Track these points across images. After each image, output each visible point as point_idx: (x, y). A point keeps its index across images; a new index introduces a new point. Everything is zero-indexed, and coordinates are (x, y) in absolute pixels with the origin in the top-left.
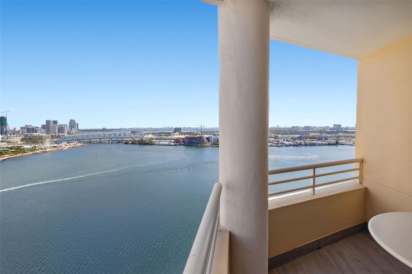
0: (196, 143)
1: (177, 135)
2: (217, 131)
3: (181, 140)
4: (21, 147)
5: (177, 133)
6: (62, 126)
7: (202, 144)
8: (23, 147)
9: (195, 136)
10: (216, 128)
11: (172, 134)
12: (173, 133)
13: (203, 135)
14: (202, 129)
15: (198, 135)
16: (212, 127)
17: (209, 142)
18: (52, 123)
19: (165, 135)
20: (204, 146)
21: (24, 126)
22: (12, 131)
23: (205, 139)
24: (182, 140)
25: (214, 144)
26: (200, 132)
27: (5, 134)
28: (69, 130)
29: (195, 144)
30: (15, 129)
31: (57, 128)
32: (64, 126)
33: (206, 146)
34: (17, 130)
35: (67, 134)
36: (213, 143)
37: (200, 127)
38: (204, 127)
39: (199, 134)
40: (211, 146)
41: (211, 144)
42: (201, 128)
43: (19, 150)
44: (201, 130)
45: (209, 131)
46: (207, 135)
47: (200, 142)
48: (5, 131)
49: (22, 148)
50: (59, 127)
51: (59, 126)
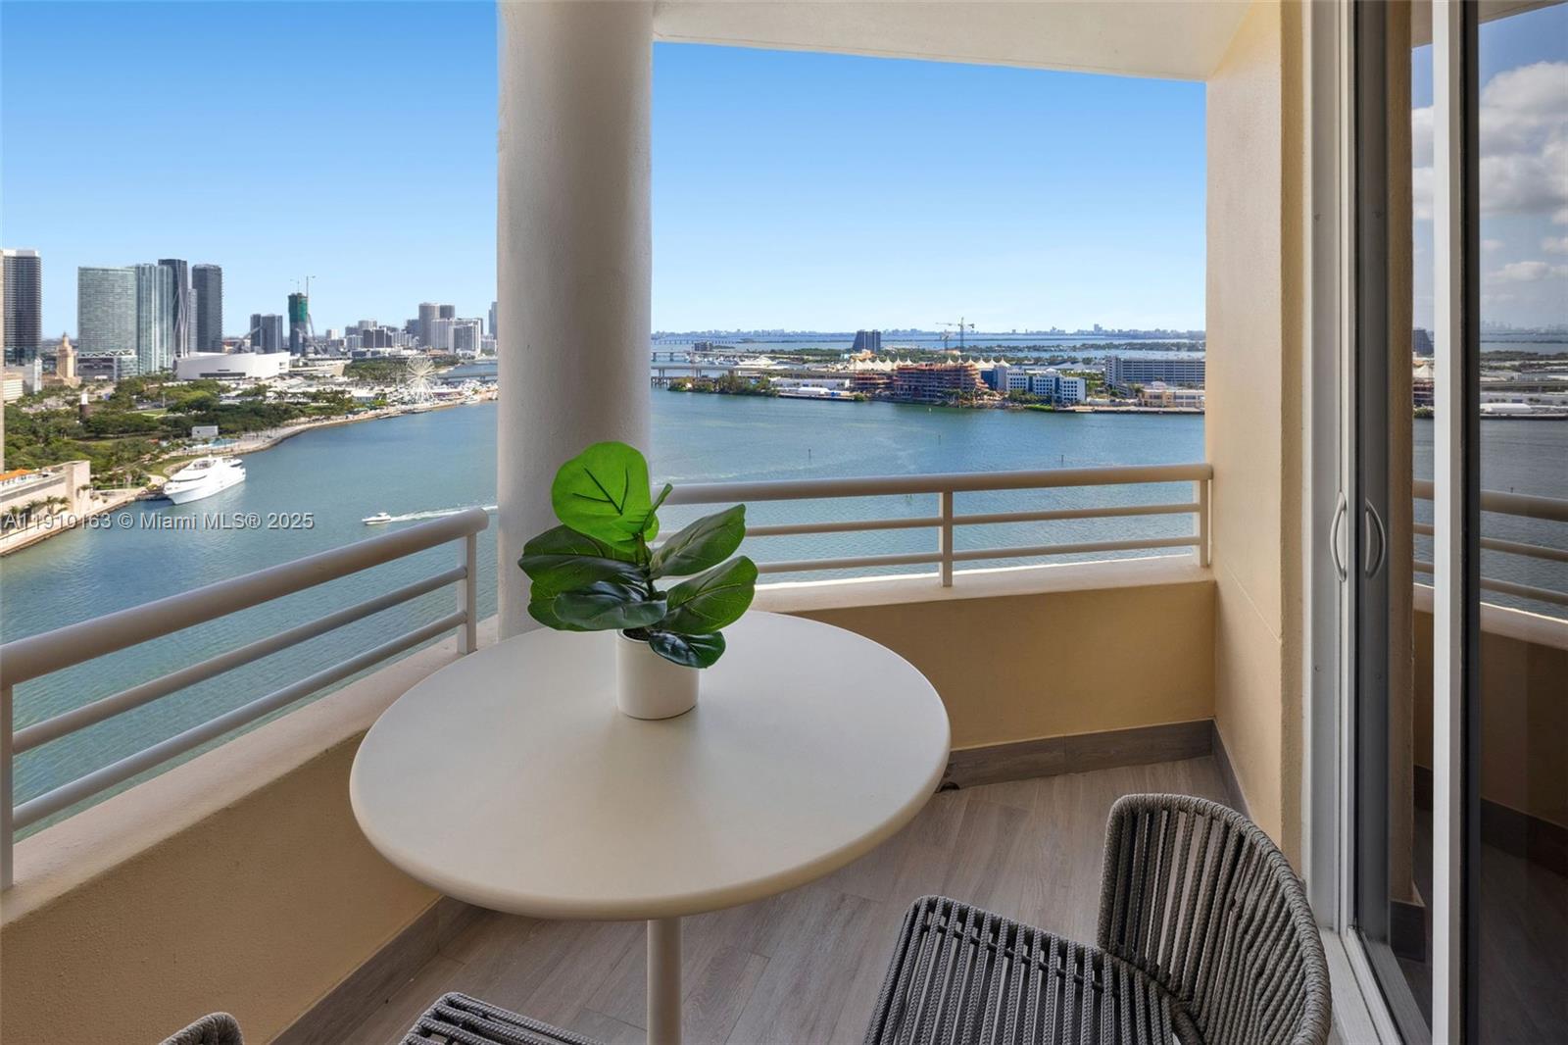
0: (938, 392)
1: (863, 360)
2: (1027, 347)
3: (879, 379)
4: (343, 392)
5: (866, 353)
6: (467, 323)
7: (966, 399)
8: (350, 393)
9: (938, 366)
10: (1027, 334)
11: (846, 356)
12: (848, 351)
13: (971, 362)
14: (965, 337)
15: (950, 363)
16: (1011, 332)
17: (995, 390)
18: (437, 313)
19: (817, 361)
20: (972, 406)
21: (354, 324)
22: (320, 340)
23: (979, 376)
24: (883, 379)
25: (1013, 399)
26: (956, 348)
27: (300, 349)
28: (486, 338)
29: (934, 396)
30: (329, 333)
31: (452, 331)
32: (472, 325)
33: (981, 407)
34: (335, 337)
35: (483, 351)
36: (1010, 397)
37: (958, 330)
38: (975, 330)
39: (955, 358)
40: (1002, 407)
41: (1004, 399)
42: (962, 334)
43: (338, 403)
44: (962, 340)
45: (994, 344)
46: (987, 360)
47: (955, 388)
48: (301, 340)
49: (347, 396)
50: (458, 327)
51: (457, 324)
